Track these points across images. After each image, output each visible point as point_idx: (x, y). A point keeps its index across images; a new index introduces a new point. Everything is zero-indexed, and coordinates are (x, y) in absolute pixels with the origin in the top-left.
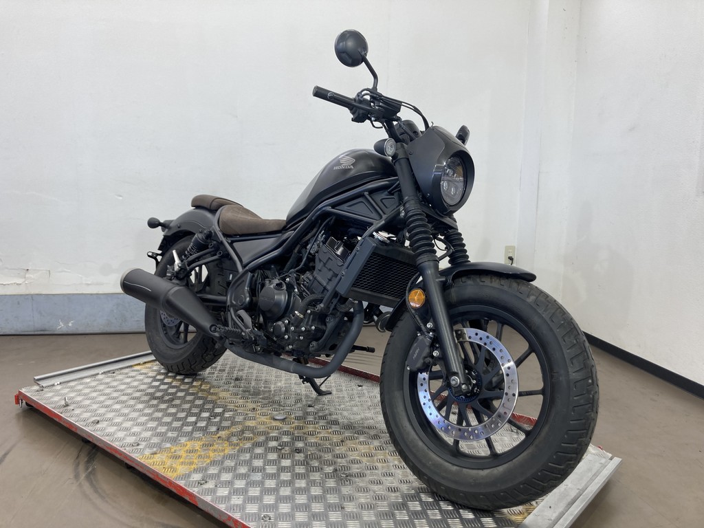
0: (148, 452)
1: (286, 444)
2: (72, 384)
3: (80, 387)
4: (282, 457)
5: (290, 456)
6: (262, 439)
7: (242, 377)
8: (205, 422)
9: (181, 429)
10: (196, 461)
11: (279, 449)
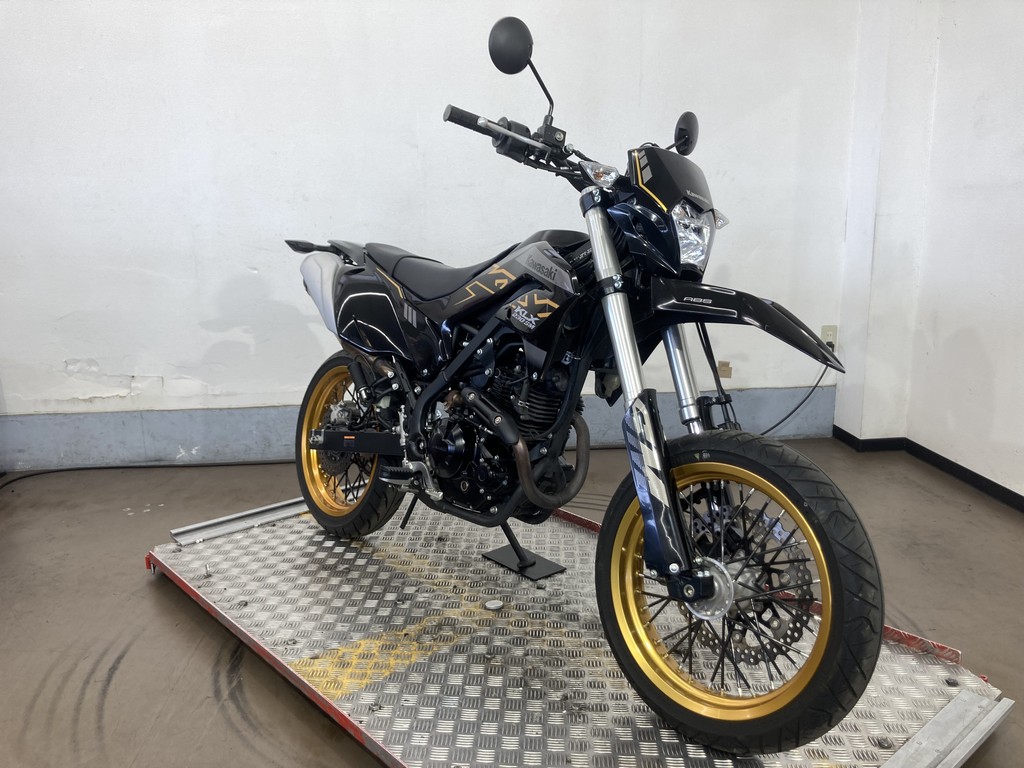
0: (307, 654)
1: (498, 650)
2: (219, 542)
3: (228, 547)
4: (491, 671)
5: (502, 670)
6: (465, 639)
7: (447, 536)
8: (389, 609)
9: (356, 619)
10: (369, 672)
11: (488, 659)
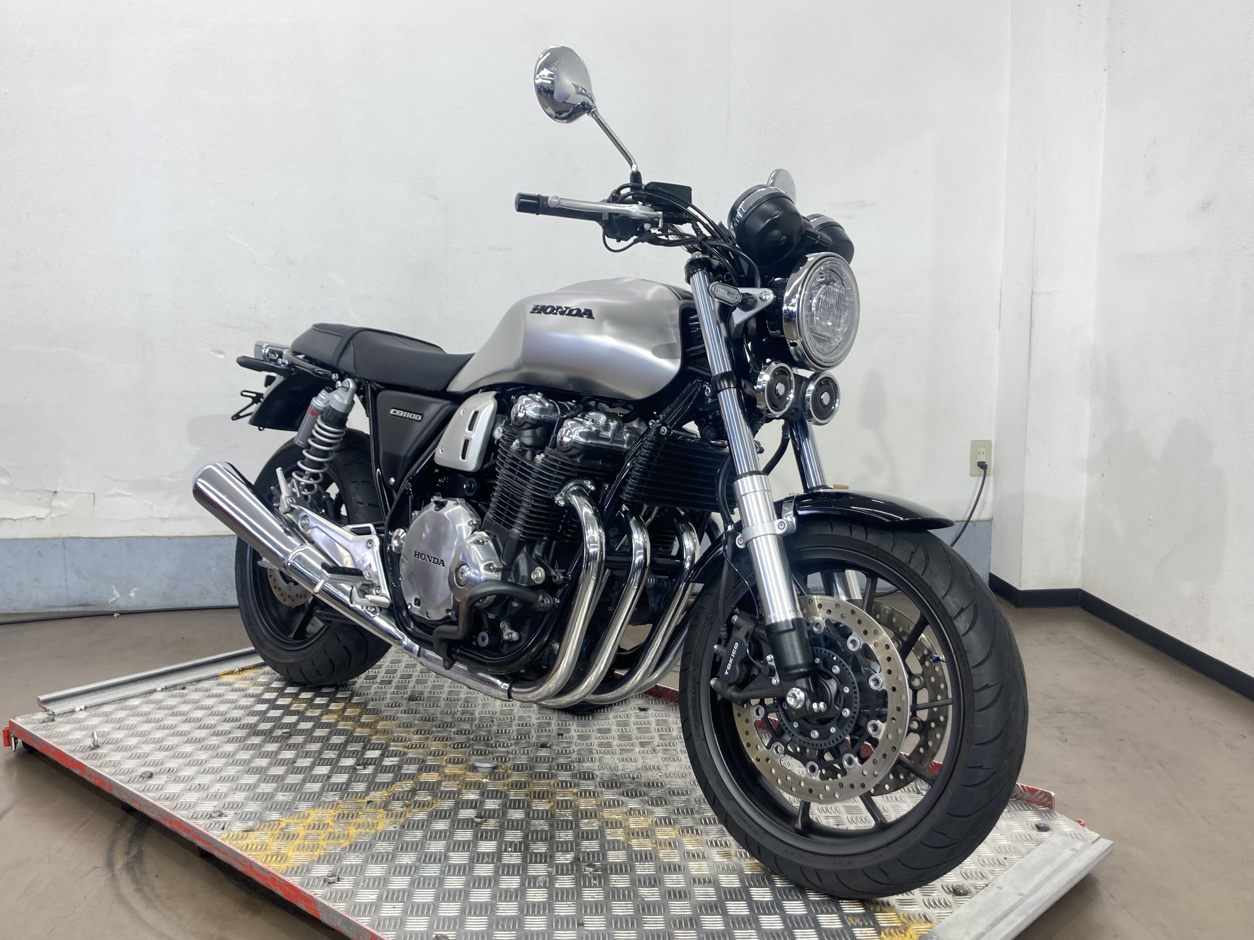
0: (238, 827)
1: (492, 814)
2: (109, 707)
3: (121, 714)
4: (482, 836)
5: (497, 835)
6: (447, 804)
7: (422, 693)
8: (346, 775)
9: (301, 788)
10: (321, 843)
11: (477, 824)
